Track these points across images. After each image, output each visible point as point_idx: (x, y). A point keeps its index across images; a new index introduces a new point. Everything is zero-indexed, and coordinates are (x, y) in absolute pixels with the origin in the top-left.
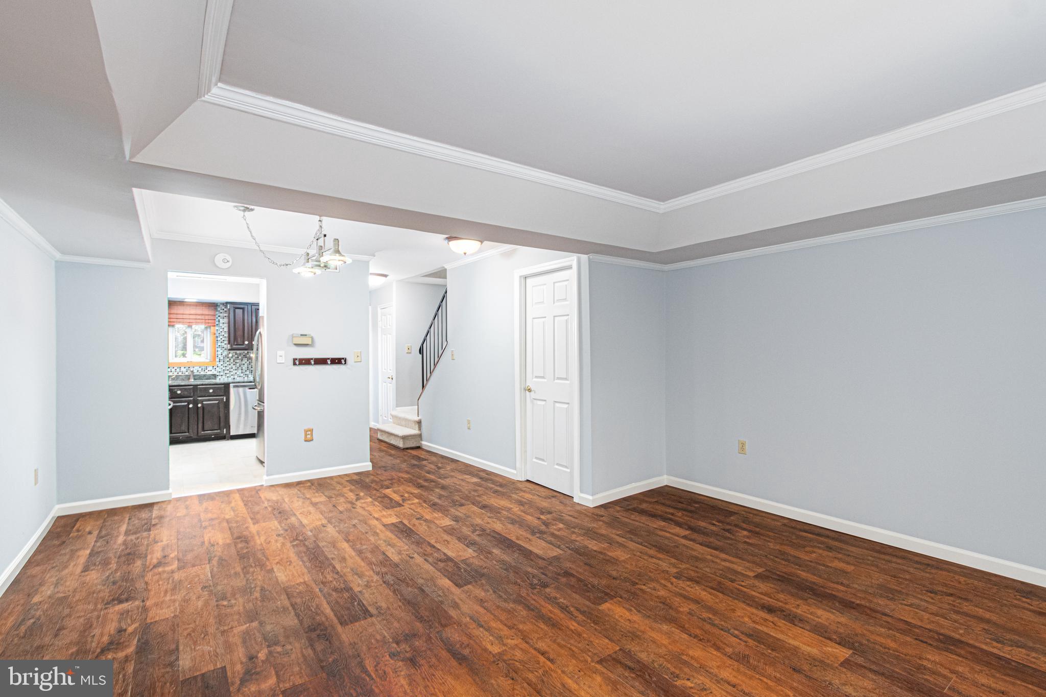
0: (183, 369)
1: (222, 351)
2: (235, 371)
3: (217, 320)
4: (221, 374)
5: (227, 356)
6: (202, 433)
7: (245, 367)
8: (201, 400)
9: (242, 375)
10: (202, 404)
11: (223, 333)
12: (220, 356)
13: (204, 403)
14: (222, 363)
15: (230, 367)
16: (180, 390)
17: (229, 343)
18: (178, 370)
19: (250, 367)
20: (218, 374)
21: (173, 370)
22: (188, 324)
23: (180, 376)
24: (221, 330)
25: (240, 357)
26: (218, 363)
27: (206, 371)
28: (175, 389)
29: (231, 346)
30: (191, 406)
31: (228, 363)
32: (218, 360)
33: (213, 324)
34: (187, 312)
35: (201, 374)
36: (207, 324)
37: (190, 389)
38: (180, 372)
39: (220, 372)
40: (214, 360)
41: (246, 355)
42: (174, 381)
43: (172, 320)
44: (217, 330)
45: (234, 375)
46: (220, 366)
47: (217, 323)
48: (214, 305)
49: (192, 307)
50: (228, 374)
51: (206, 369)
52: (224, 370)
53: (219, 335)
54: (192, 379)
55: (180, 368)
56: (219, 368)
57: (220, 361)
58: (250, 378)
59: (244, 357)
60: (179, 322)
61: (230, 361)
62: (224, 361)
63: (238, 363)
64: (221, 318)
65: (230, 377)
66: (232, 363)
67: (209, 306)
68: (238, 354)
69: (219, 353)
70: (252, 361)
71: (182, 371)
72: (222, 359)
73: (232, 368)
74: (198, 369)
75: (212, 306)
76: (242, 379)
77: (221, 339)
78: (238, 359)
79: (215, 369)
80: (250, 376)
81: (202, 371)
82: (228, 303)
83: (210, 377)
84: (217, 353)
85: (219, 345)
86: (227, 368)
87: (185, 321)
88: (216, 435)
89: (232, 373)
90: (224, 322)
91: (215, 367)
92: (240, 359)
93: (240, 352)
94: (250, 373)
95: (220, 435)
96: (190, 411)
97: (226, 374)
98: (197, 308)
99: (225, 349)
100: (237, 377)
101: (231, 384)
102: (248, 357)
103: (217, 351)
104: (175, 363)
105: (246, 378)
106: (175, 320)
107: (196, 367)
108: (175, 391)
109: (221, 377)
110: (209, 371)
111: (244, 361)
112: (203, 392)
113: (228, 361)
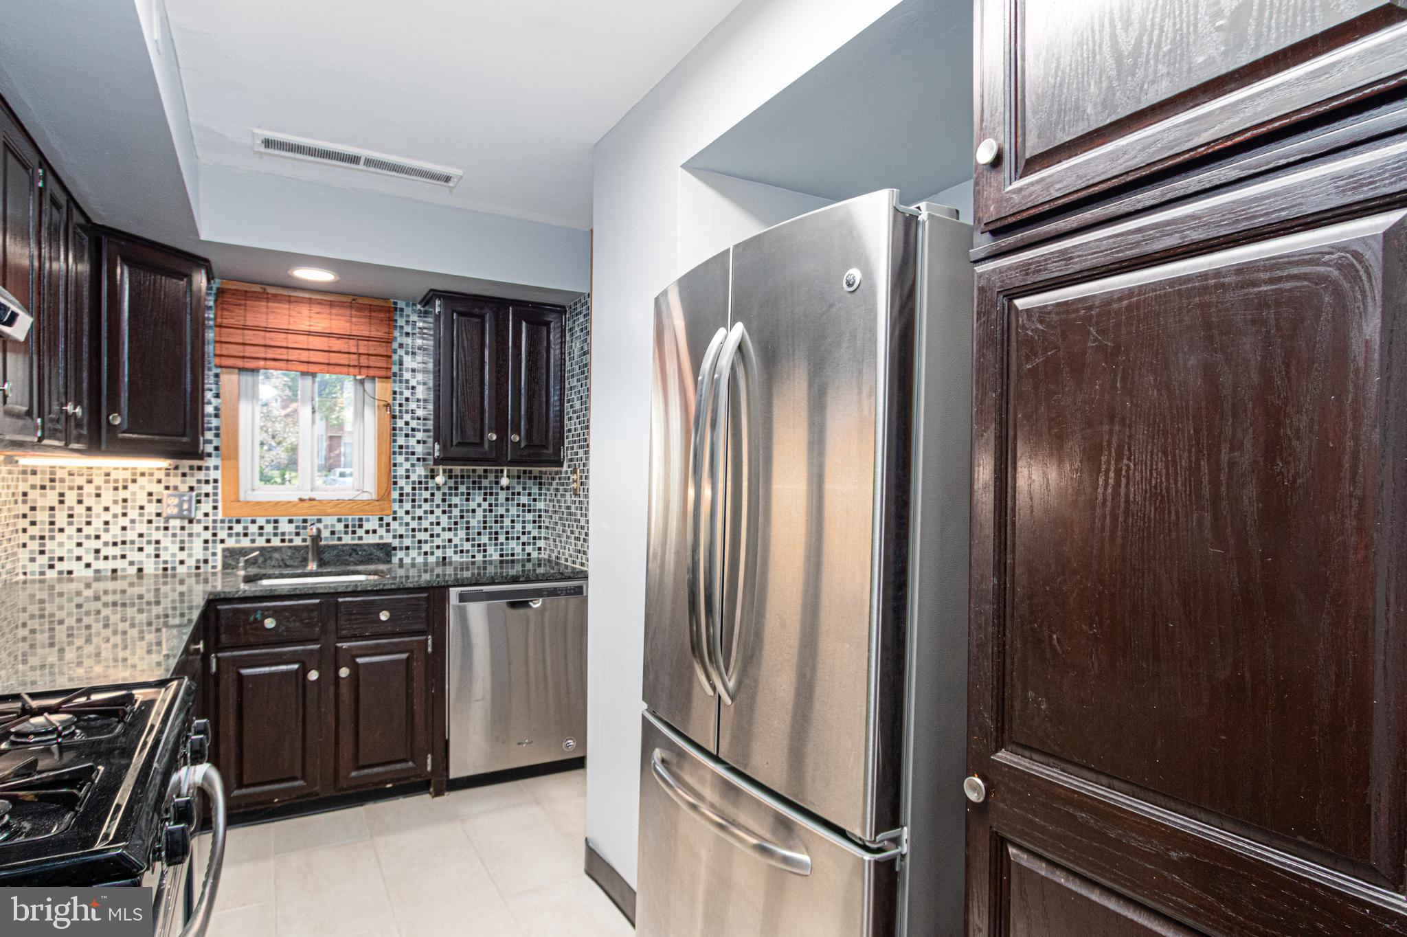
0: (284, 527)
1: (407, 465)
2: (450, 535)
3: (395, 358)
4: (407, 542)
5: (420, 484)
6: (354, 774)
7: (475, 523)
8: (350, 648)
9: (467, 546)
10: (355, 668)
11: (413, 405)
12: (402, 482)
13: (360, 660)
14: (407, 506)
15: (432, 518)
16: (276, 613)
17: (437, 438)
18: (269, 528)
19: (491, 519)
20: (396, 543)
21: (253, 529)
22: (304, 368)
23: (275, 549)
24: (407, 393)
25: (462, 489)
26: (396, 506)
27: (360, 532)
28: (255, 610)
29: (444, 448)
30: (313, 675)
31: (427, 506)
32: (395, 496)
33: (383, 373)
34: (304, 326)
35: (344, 542)
36: (364, 371)
37: (312, 610)
38: (276, 535)
39: (401, 536)
40: (384, 497)
41: (480, 483)
42: (253, 571)
43: (249, 351)
44: (395, 393)
45: (444, 547)
46: (401, 518)
47: (395, 369)
48: (386, 305)
49: (316, 308)
50: (426, 542)
51: (361, 526)
52: (413, 530)
53: (400, 411)
54: (312, 566)
55: (276, 521)
56: (401, 524)
57: (401, 501)
58: (491, 555)
59: (474, 489)
60: (275, 360)
61: (432, 500)
62: (414, 501)
63: (456, 506)
64: (407, 353)
65: (432, 553)
66: (438, 506)
67: (371, 309)
68: (456, 477)
69: (401, 471)
70: (496, 499)
71: (283, 534)
72: (408, 495)
73: (438, 524)
74: (333, 526)
75: (381, 309)
76: (466, 559)
77: (407, 423)
78: (456, 495)
79: (388, 525)
80: (491, 549)
81: (346, 533)
82: (439, 297)
83: (371, 554)
84: (395, 471)
85: (401, 447)
86: (425, 524)
87: (294, 355)
88: (398, 780)
89: (438, 541)
90: (415, 365)
91: (388, 519)
92: (462, 494)
93: (462, 470)
94: (490, 539)
95: (415, 776)
96: (312, 695)
97: (420, 542)
98: (334, 311)
99: (418, 459)
100: (452, 554)
101: (451, 589)
102: (486, 488)
103: (395, 465)
104: (258, 503)
105: (479, 557)
106: (260, 352)
107: (329, 520)
108: (256, 619)
109: (407, 560)
110: (367, 532)
111: (474, 500)
112: (356, 619)
113: (426, 500)
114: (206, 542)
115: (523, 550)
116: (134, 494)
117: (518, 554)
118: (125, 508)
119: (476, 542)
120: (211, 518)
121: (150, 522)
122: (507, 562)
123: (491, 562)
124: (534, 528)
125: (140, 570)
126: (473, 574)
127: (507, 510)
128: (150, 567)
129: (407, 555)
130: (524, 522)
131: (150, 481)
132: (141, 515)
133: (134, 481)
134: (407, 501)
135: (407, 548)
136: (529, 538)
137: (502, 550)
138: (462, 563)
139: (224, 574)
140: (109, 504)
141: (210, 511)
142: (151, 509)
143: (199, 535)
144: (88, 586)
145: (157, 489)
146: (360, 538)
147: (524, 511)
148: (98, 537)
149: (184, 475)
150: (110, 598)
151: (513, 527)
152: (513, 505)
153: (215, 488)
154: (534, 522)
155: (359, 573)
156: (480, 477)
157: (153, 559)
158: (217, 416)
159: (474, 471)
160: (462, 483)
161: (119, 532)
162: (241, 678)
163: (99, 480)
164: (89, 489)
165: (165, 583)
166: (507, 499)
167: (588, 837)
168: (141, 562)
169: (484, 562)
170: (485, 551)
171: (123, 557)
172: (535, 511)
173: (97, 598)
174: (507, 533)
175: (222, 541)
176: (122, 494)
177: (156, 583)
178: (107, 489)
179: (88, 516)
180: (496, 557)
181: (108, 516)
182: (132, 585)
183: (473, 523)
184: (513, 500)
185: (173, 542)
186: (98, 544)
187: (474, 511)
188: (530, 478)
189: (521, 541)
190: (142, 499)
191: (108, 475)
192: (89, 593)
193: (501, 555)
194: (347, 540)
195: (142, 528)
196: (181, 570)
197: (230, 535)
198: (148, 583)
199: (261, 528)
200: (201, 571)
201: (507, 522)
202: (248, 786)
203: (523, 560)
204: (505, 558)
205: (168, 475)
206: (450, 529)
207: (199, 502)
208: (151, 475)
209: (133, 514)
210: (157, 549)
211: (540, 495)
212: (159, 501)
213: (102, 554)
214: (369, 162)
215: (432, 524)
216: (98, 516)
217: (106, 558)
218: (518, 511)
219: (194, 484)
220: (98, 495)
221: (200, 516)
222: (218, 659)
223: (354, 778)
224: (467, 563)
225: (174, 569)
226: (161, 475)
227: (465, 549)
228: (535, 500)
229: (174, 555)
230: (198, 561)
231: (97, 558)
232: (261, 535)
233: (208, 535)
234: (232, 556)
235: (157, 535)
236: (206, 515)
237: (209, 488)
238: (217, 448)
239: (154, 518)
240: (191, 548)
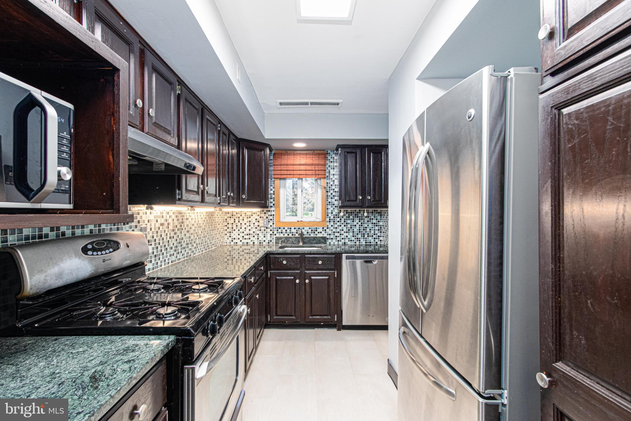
0: (293, 230)
1: (332, 209)
2: (347, 234)
3: (327, 171)
4: (332, 236)
5: (337, 216)
6: (310, 317)
7: (356, 230)
8: (309, 273)
9: (353, 239)
10: (311, 280)
11: (333, 187)
12: (330, 215)
13: (312, 278)
14: (332, 223)
15: (340, 228)
16: (286, 259)
17: (340, 199)
18: (288, 231)
19: (362, 229)
20: (328, 237)
21: (284, 231)
22: (299, 176)
23: (290, 238)
24: (332, 183)
25: (351, 217)
26: (328, 223)
27: (316, 233)
28: (281, 257)
29: (342, 202)
30: (297, 281)
31: (338, 224)
32: (328, 220)
33: (323, 176)
34: (298, 162)
36: (317, 176)
37: (297, 259)
38: (290, 233)
39: (330, 234)
40: (324, 220)
41: (358, 215)
42: (283, 244)
43: (283, 172)
44: (327, 183)
45: (345, 239)
46: (330, 228)
47: (327, 174)
48: (324, 152)
49: (302, 156)
50: (338, 237)
51: (316, 231)
52: (334, 232)
53: (329, 189)
54: (301, 244)
55: (291, 228)
56: (330, 230)
57: (330, 222)
58: (362, 242)
59: (355, 217)
60: (290, 174)
61: (341, 222)
62: (334, 222)
63: (349, 224)
64: (331, 169)
65: (341, 241)
66: (342, 224)
67: (319, 154)
68: (349, 213)
69: (330, 211)
70: (364, 221)
71: (293, 233)
72: (332, 219)
73: (343, 230)
74: (308, 230)
75: (322, 154)
76: (353, 243)
77: (332, 194)
78: (349, 219)
79: (325, 230)
80: (362, 240)
81: (312, 233)
82: (340, 147)
83: (320, 240)
84: (327, 211)
85: (330, 202)
86: (338, 230)
87: (295, 172)
88: (326, 322)
89: (343, 237)
90: (334, 173)
91: (325, 228)
92: (351, 219)
93: (351, 210)
94: (362, 236)
95: (331, 322)
96: (297, 287)
97: (336, 236)
98: (307, 156)
99: (336, 207)
100: (348, 241)
101: (343, 254)
102: (360, 217)
103: (328, 209)
104: (285, 222)
105: (358, 243)
106: (285, 172)
107: (306, 228)
108: (281, 261)
109: (332, 243)
110: (319, 233)
111: (355, 221)
112: (311, 263)
113: (338, 221)
114: (271, 235)
115: (374, 241)
116: (252, 219)
117: (372, 242)
118: (250, 224)
119: (356, 237)
120: (272, 227)
121: (256, 228)
122: (368, 245)
123: (362, 245)
124: (378, 232)
125: (254, 243)
126: (355, 249)
127: (368, 225)
128: (256, 242)
129: (332, 241)
130: (374, 230)
131: (256, 216)
132: (254, 226)
133: (252, 215)
134: (332, 222)
135: (332, 239)
136: (376, 236)
137: (366, 240)
138: (351, 245)
139: (276, 245)
140: (246, 223)
141: (272, 225)
142: (257, 224)
143: (269, 232)
144: (241, 247)
145: (258, 218)
146: (316, 235)
147: (374, 226)
148: (243, 232)
149: (265, 213)
150: (246, 251)
151: (370, 232)
152: (370, 223)
153: (273, 217)
154: (379, 230)
155: (315, 247)
156: (357, 213)
157: (257, 240)
158: (274, 194)
159: (355, 210)
160: (351, 215)
161: (248, 231)
162: (276, 279)
163: (243, 215)
164: (241, 218)
165: (260, 248)
166: (368, 221)
167: (389, 359)
168: (254, 241)
169: (360, 245)
170: (360, 241)
171: (250, 239)
172: (379, 226)
173: (243, 251)
174: (368, 234)
175: (275, 235)
176: (249, 219)
177: (258, 247)
178: (245, 218)
179: (241, 226)
180: (364, 243)
181: (245, 226)
182: (251, 247)
183: (355, 230)
184: (370, 221)
185: (262, 235)
186: (243, 235)
187: (355, 226)
188: (377, 213)
189: (373, 237)
190: (254, 221)
191: (246, 214)
192: (241, 249)
193: (366, 243)
194: (312, 235)
195: (254, 230)
196: (264, 243)
197: (277, 233)
198: (256, 247)
199: (286, 230)
200: (270, 244)
201: (368, 230)
202: (279, 316)
203: (374, 245)
204: (367, 244)
205: (261, 213)
206: (347, 232)
207: (269, 222)
208: (256, 213)
209: (252, 225)
210: (258, 237)
211: (381, 219)
212: (259, 221)
213: (244, 238)
214: (312, 104)
215: (340, 230)
216: (243, 226)
217: (245, 239)
218: (372, 225)
219: (268, 216)
220: (243, 220)
221: (269, 226)
222: (270, 272)
223: (310, 319)
224: (353, 245)
225: (262, 243)
226: (259, 213)
227: (352, 240)
228: (379, 221)
229: (262, 239)
230: (269, 241)
231: (243, 239)
232: (286, 233)
233: (271, 232)
234: (278, 239)
235: (258, 232)
236: (271, 226)
237: (271, 217)
238: (274, 205)
239: (257, 227)
240: (267, 237)
